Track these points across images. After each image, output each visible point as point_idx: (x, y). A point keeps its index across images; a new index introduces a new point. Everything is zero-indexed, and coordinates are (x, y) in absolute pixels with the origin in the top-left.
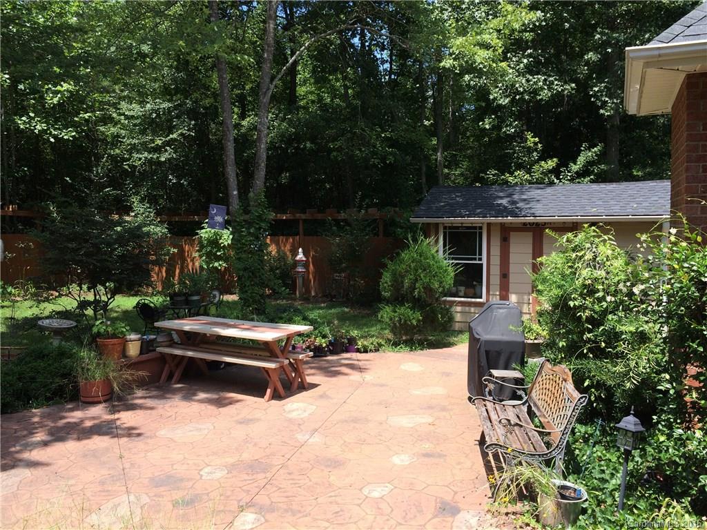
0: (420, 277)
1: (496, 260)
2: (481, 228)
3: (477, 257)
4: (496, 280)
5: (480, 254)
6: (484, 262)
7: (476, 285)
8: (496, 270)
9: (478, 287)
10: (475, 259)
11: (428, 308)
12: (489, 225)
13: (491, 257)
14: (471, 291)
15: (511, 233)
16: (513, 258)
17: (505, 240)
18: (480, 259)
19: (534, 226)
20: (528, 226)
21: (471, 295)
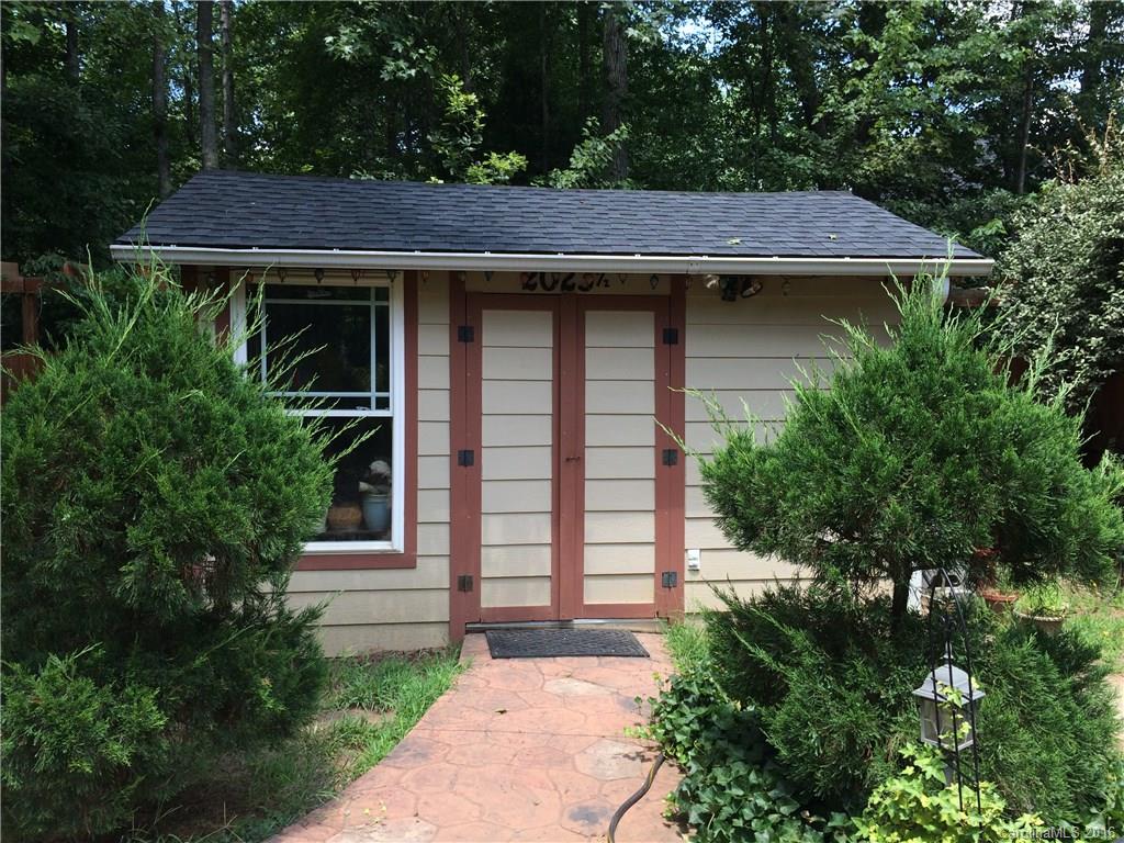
0: (152, 487)
1: (436, 406)
2: (383, 294)
3: (373, 394)
4: (436, 473)
5: (384, 384)
6: (397, 411)
7: (367, 493)
8: (436, 440)
9: (375, 499)
10: (365, 403)
11: (201, 660)
12: (412, 278)
13: (421, 395)
14: (350, 514)
15: (486, 313)
16: (492, 397)
17: (466, 337)
18: (383, 403)
19: (557, 290)
20: (539, 290)
21: (351, 530)
